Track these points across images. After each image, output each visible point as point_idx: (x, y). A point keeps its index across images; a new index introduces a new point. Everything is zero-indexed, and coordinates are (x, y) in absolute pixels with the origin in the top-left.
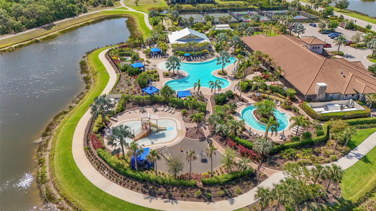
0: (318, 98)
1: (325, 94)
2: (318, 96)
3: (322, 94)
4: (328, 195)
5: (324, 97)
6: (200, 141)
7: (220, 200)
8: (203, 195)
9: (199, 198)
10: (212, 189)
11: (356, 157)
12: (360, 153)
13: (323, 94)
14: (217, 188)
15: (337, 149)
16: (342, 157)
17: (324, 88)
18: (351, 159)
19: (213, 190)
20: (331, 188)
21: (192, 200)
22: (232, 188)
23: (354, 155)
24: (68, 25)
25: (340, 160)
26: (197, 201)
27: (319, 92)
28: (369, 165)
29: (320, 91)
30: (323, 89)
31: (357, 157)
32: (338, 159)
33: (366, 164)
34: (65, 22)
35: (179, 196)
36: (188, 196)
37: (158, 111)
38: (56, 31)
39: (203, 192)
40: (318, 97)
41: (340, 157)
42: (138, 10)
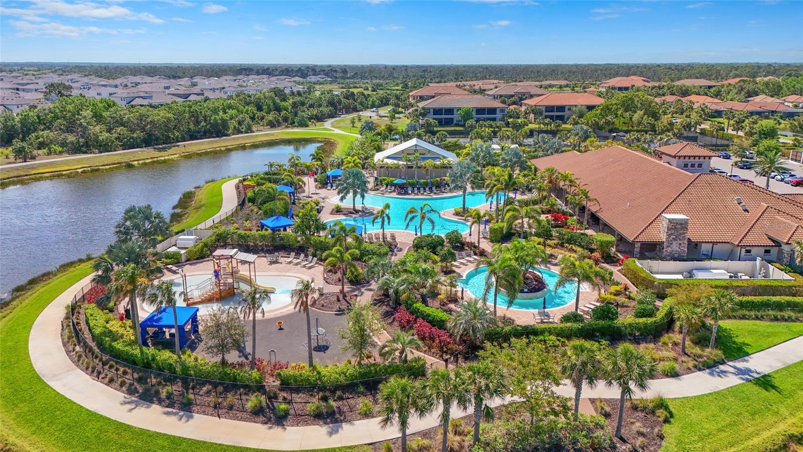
0: (667, 250)
1: (686, 242)
2: (668, 247)
3: (679, 242)
4: (618, 445)
5: (686, 250)
6: (336, 314)
7: (308, 424)
8: (269, 407)
9: (258, 412)
10: (298, 398)
11: (736, 375)
12: (752, 368)
13: (681, 242)
14: (312, 395)
15: (686, 354)
16: (694, 372)
17: (683, 225)
18: (719, 378)
19: (299, 400)
20: (635, 432)
21: (237, 417)
22: (352, 401)
23: (732, 370)
24: (202, 147)
25: (687, 376)
26: (247, 421)
27: (669, 236)
28: (772, 395)
29: (672, 234)
30: (678, 228)
31: (740, 376)
32: (683, 375)
33: (764, 391)
34: (202, 143)
35: (209, 406)
36: (231, 408)
37: (279, 263)
38: (175, 154)
39: (270, 401)
40: (669, 250)
41: (689, 371)
42: (351, 133)
